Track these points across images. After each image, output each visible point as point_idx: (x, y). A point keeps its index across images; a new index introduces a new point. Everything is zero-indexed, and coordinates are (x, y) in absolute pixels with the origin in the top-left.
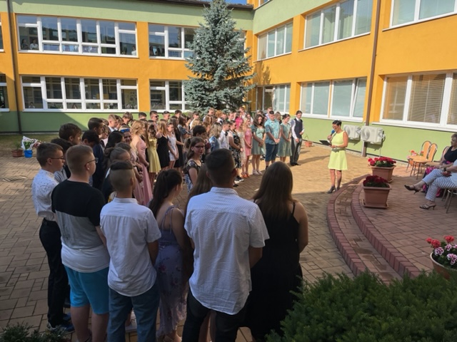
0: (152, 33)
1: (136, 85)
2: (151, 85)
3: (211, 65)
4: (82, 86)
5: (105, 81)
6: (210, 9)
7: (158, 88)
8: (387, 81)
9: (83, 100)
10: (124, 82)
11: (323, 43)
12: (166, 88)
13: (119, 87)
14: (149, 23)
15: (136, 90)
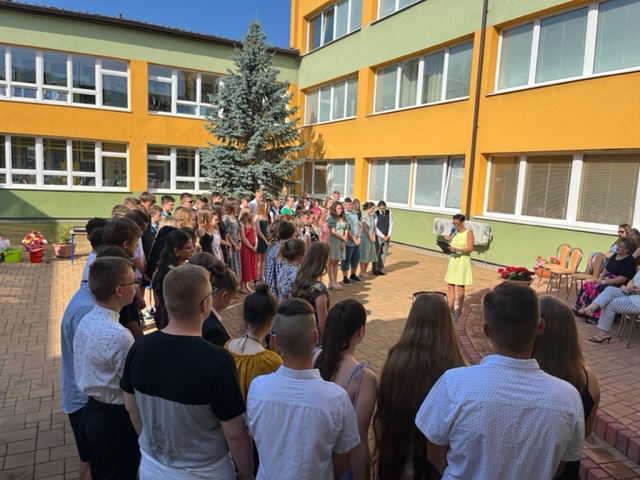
0: (153, 78)
1: (125, 152)
2: (149, 153)
3: (244, 128)
4: (39, 149)
5: (76, 143)
6: (242, 50)
7: (160, 157)
8: (493, 162)
9: (39, 171)
10: (106, 146)
11: (400, 107)
12: (172, 158)
13: (99, 153)
14: (149, 63)
15: (125, 159)
